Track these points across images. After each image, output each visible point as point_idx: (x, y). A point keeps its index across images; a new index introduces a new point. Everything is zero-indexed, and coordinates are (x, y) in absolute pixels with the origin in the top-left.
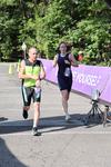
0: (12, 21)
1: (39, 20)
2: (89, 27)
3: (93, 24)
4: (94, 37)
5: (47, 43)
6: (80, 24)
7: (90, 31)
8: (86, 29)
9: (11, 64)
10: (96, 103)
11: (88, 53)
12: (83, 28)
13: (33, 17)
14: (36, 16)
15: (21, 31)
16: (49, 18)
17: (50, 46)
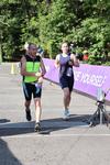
0: (14, 19)
1: (42, 18)
2: (94, 26)
3: (98, 22)
4: (99, 36)
5: (50, 42)
6: (84, 23)
7: (95, 29)
8: (91, 28)
9: (13, 64)
10: (101, 104)
11: (92, 53)
12: (87, 26)
13: (36, 15)
14: (39, 14)
15: (23, 30)
16: (52, 16)
17: (53, 45)
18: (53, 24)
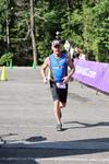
0: (52, 13)
1: (87, 10)
5: (97, 41)
13: (80, 7)
14: (84, 6)
15: (63, 26)
16: (100, 8)
17: (101, 44)
18: (101, 17)
